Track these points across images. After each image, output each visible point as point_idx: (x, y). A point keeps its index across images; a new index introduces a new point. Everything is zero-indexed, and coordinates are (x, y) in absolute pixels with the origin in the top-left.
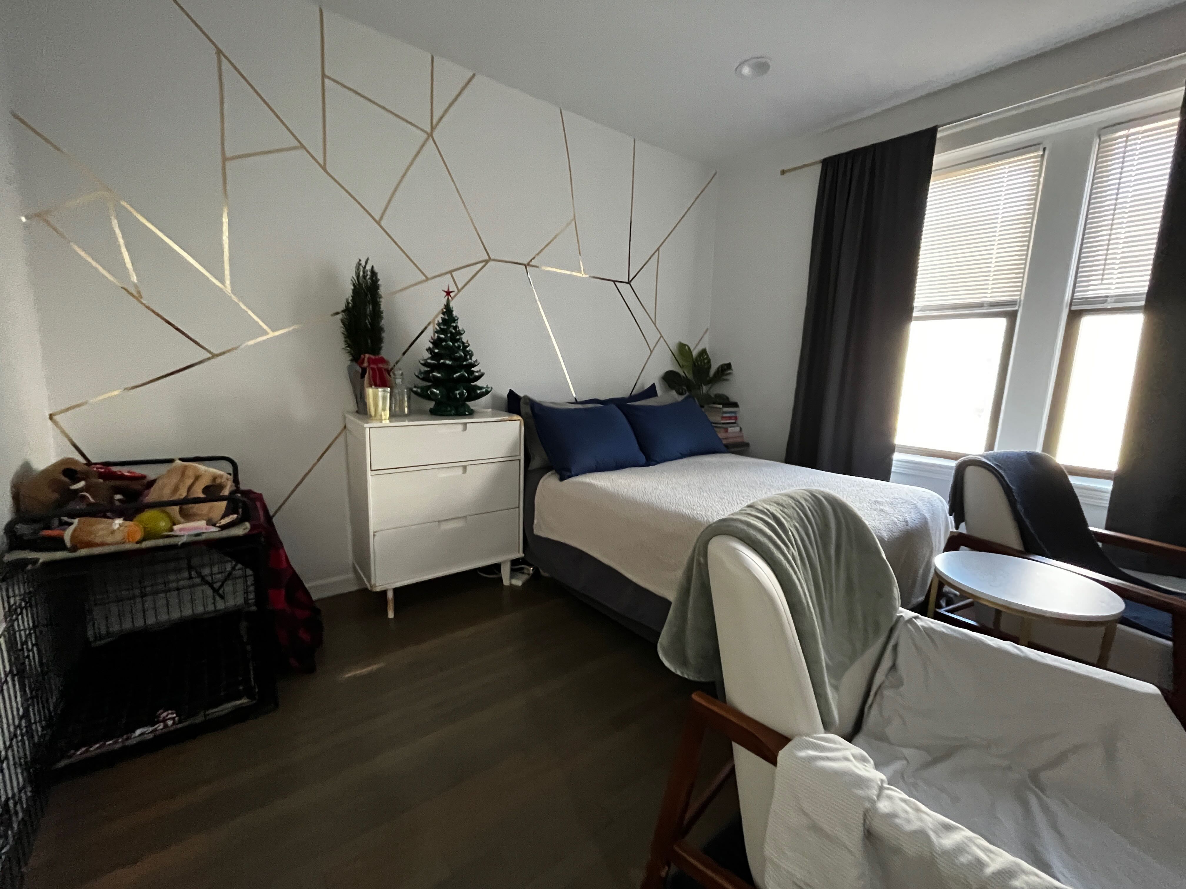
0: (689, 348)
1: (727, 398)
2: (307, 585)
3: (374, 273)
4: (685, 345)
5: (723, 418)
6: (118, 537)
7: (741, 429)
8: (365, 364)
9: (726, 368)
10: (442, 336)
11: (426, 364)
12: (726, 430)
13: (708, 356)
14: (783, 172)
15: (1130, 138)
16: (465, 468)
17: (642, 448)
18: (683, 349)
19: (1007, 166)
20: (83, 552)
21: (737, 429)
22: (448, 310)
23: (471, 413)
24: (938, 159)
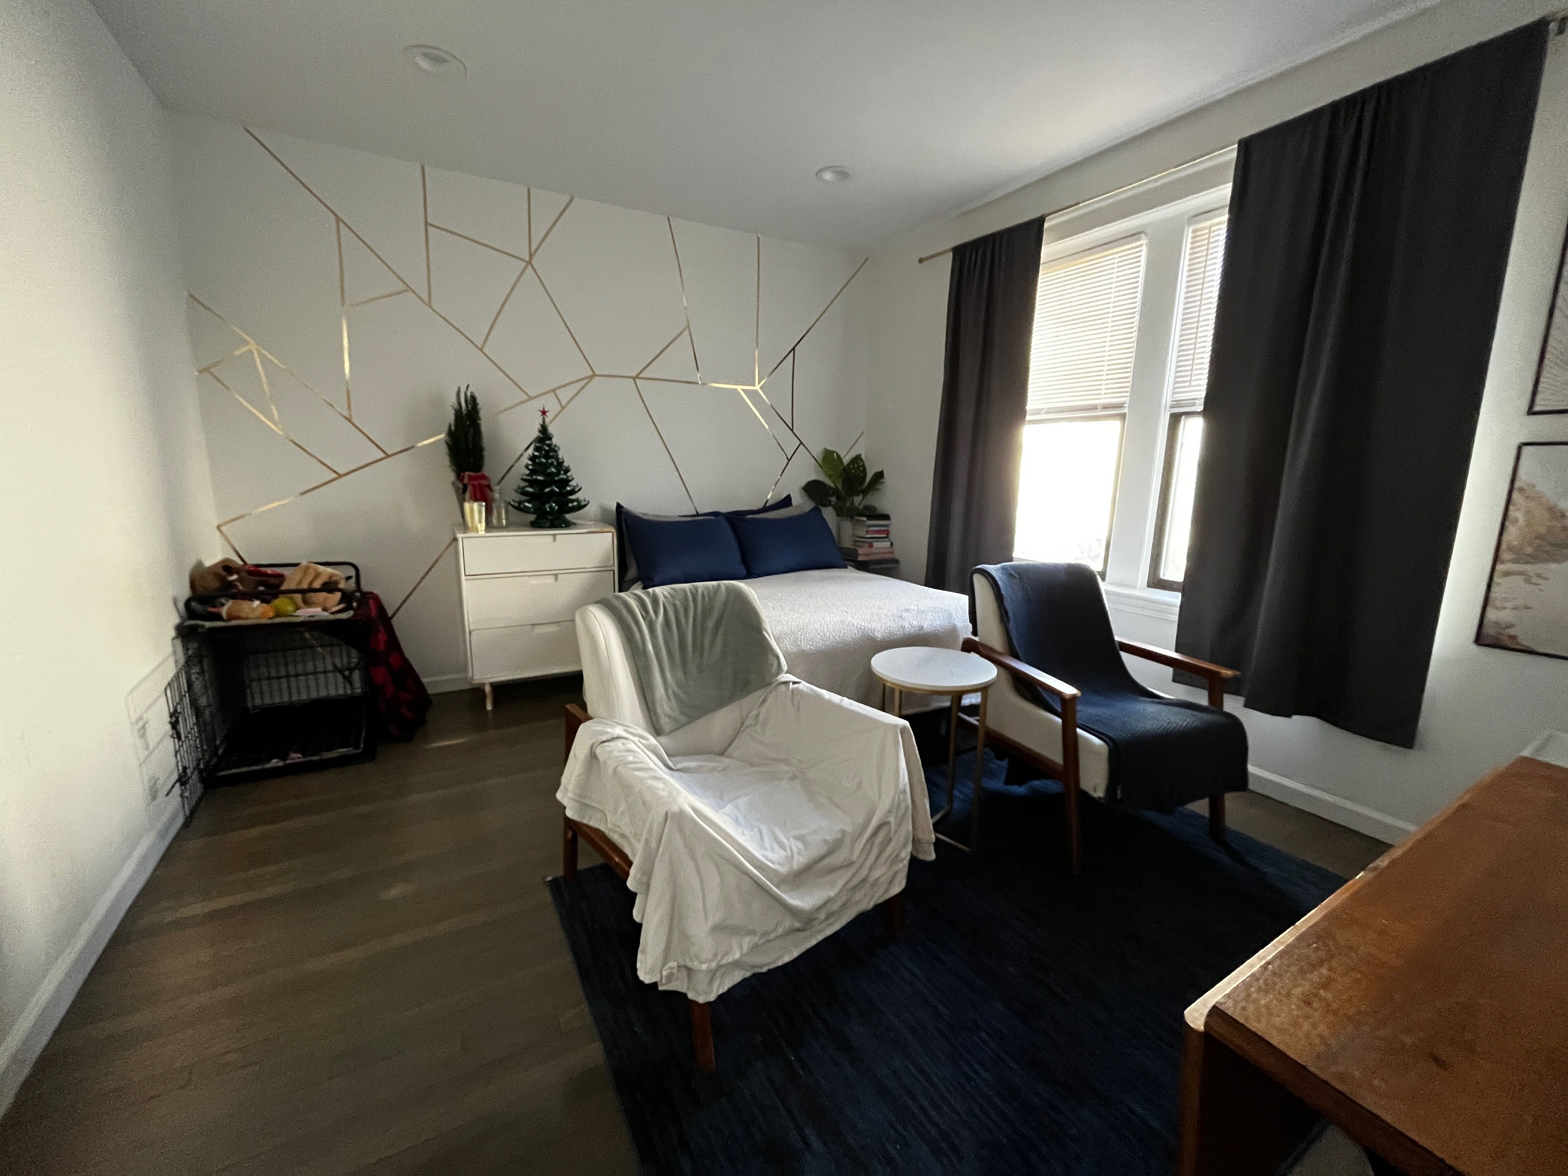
0: (837, 454)
1: (875, 509)
2: (425, 680)
3: (474, 398)
4: (833, 452)
5: (867, 532)
6: (258, 613)
7: (892, 544)
8: (466, 481)
9: (879, 476)
10: (537, 454)
11: (523, 480)
12: (871, 546)
13: (863, 464)
14: (921, 261)
15: (1213, 229)
16: (556, 575)
17: (744, 561)
18: (829, 459)
19: (1116, 256)
20: (234, 623)
21: (888, 544)
22: (544, 429)
23: (568, 525)
24: (1047, 250)
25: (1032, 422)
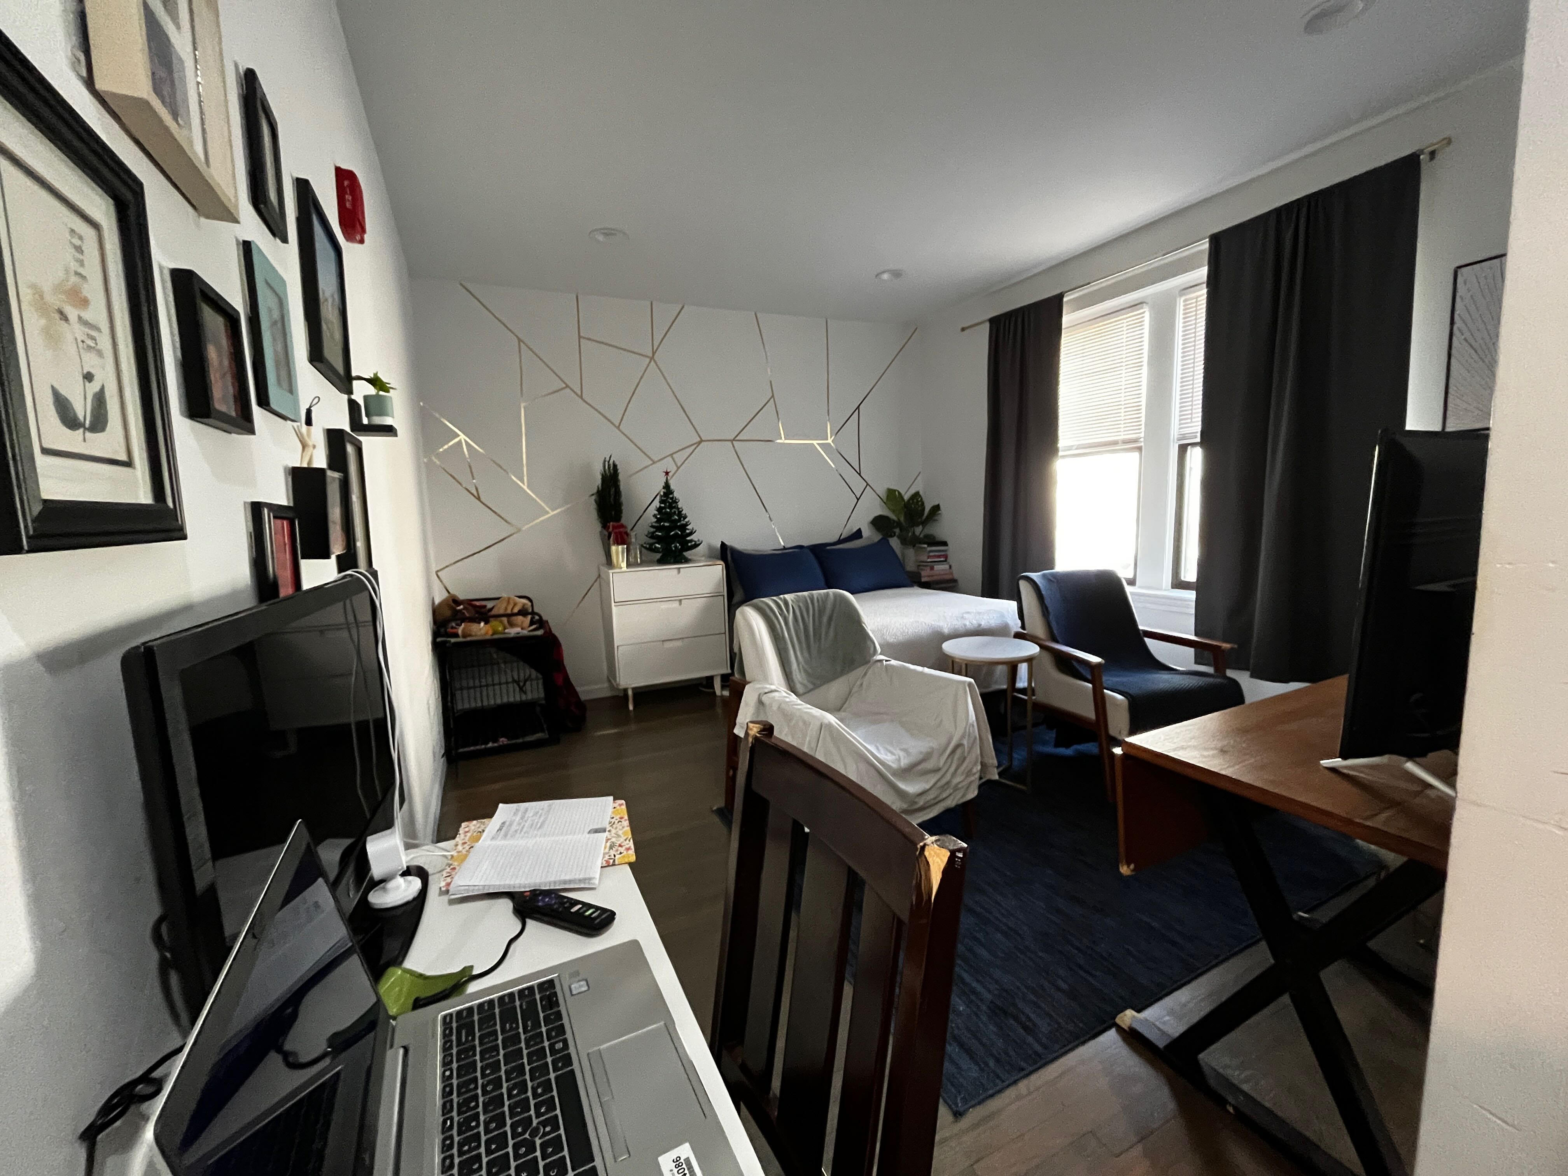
0: (899, 493)
1: (934, 537)
2: (578, 689)
3: (615, 466)
4: (895, 491)
5: (929, 557)
6: (483, 632)
7: (950, 567)
8: (611, 529)
9: (936, 509)
10: (663, 505)
11: (652, 526)
12: (932, 568)
13: (922, 499)
14: (963, 329)
15: (1199, 299)
16: (680, 601)
17: (828, 583)
18: (892, 496)
19: (1125, 321)
20: (469, 639)
21: (947, 567)
22: (667, 486)
23: (687, 561)
24: (1067, 319)
25: (1063, 457)
